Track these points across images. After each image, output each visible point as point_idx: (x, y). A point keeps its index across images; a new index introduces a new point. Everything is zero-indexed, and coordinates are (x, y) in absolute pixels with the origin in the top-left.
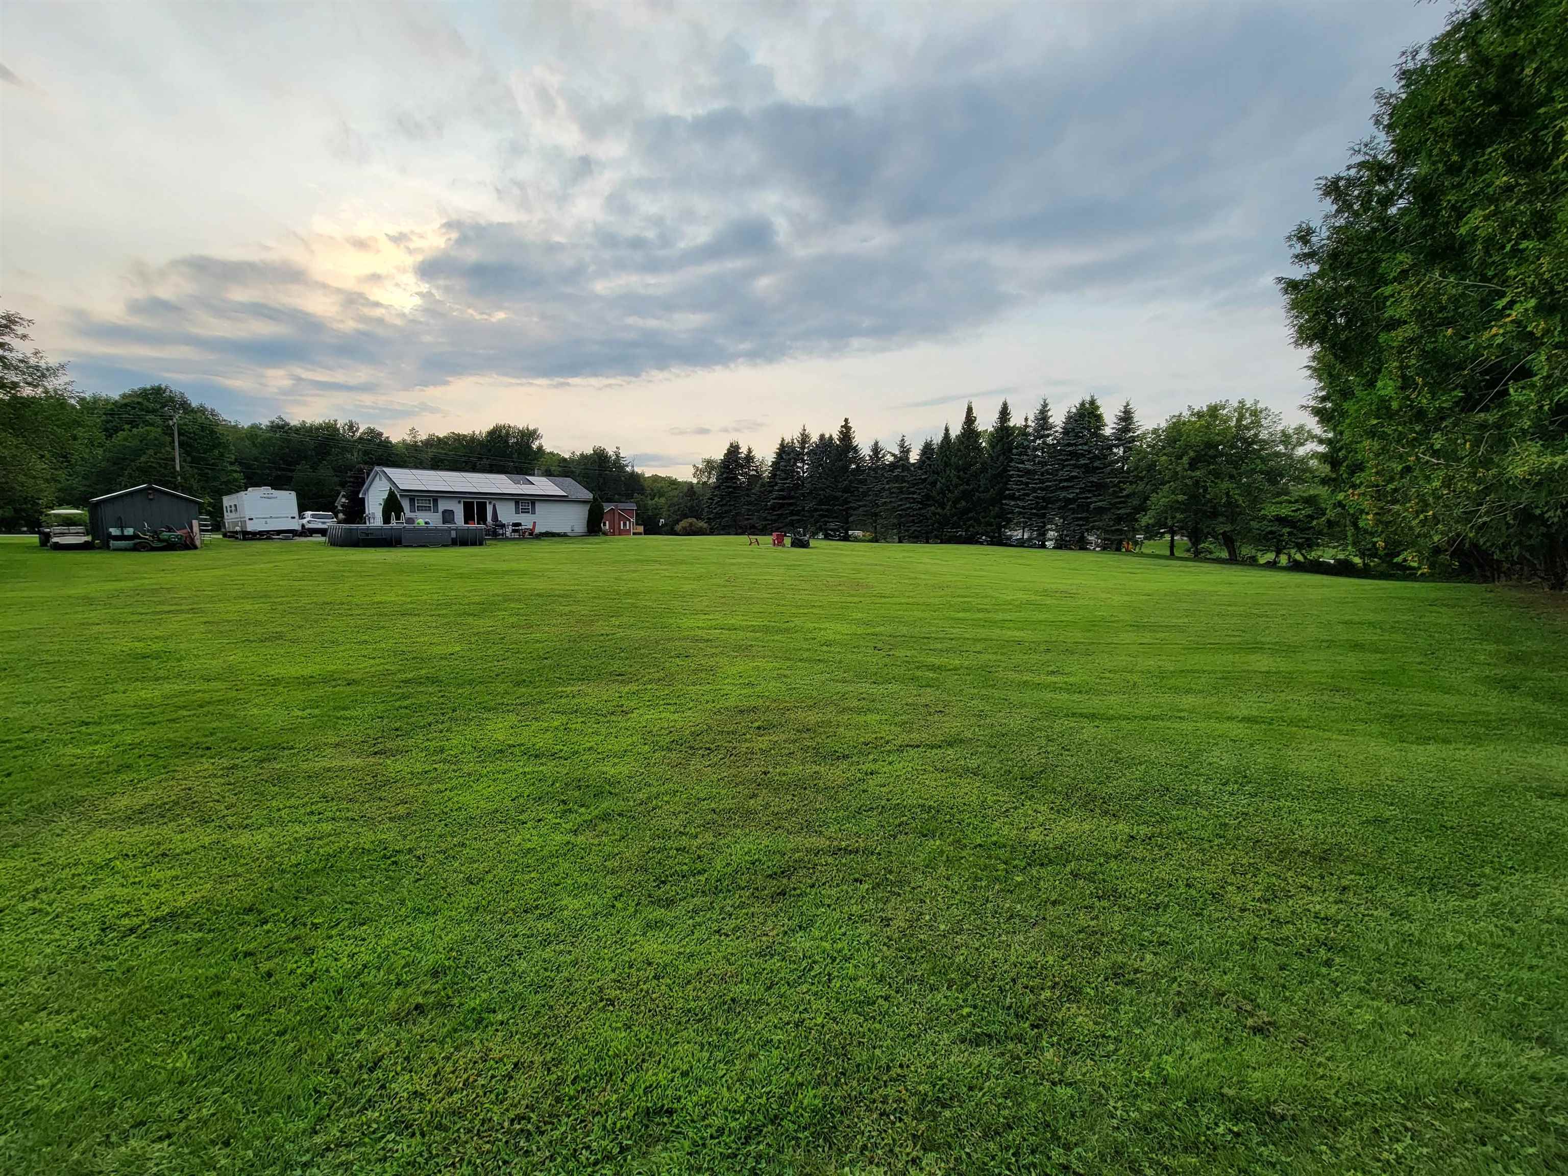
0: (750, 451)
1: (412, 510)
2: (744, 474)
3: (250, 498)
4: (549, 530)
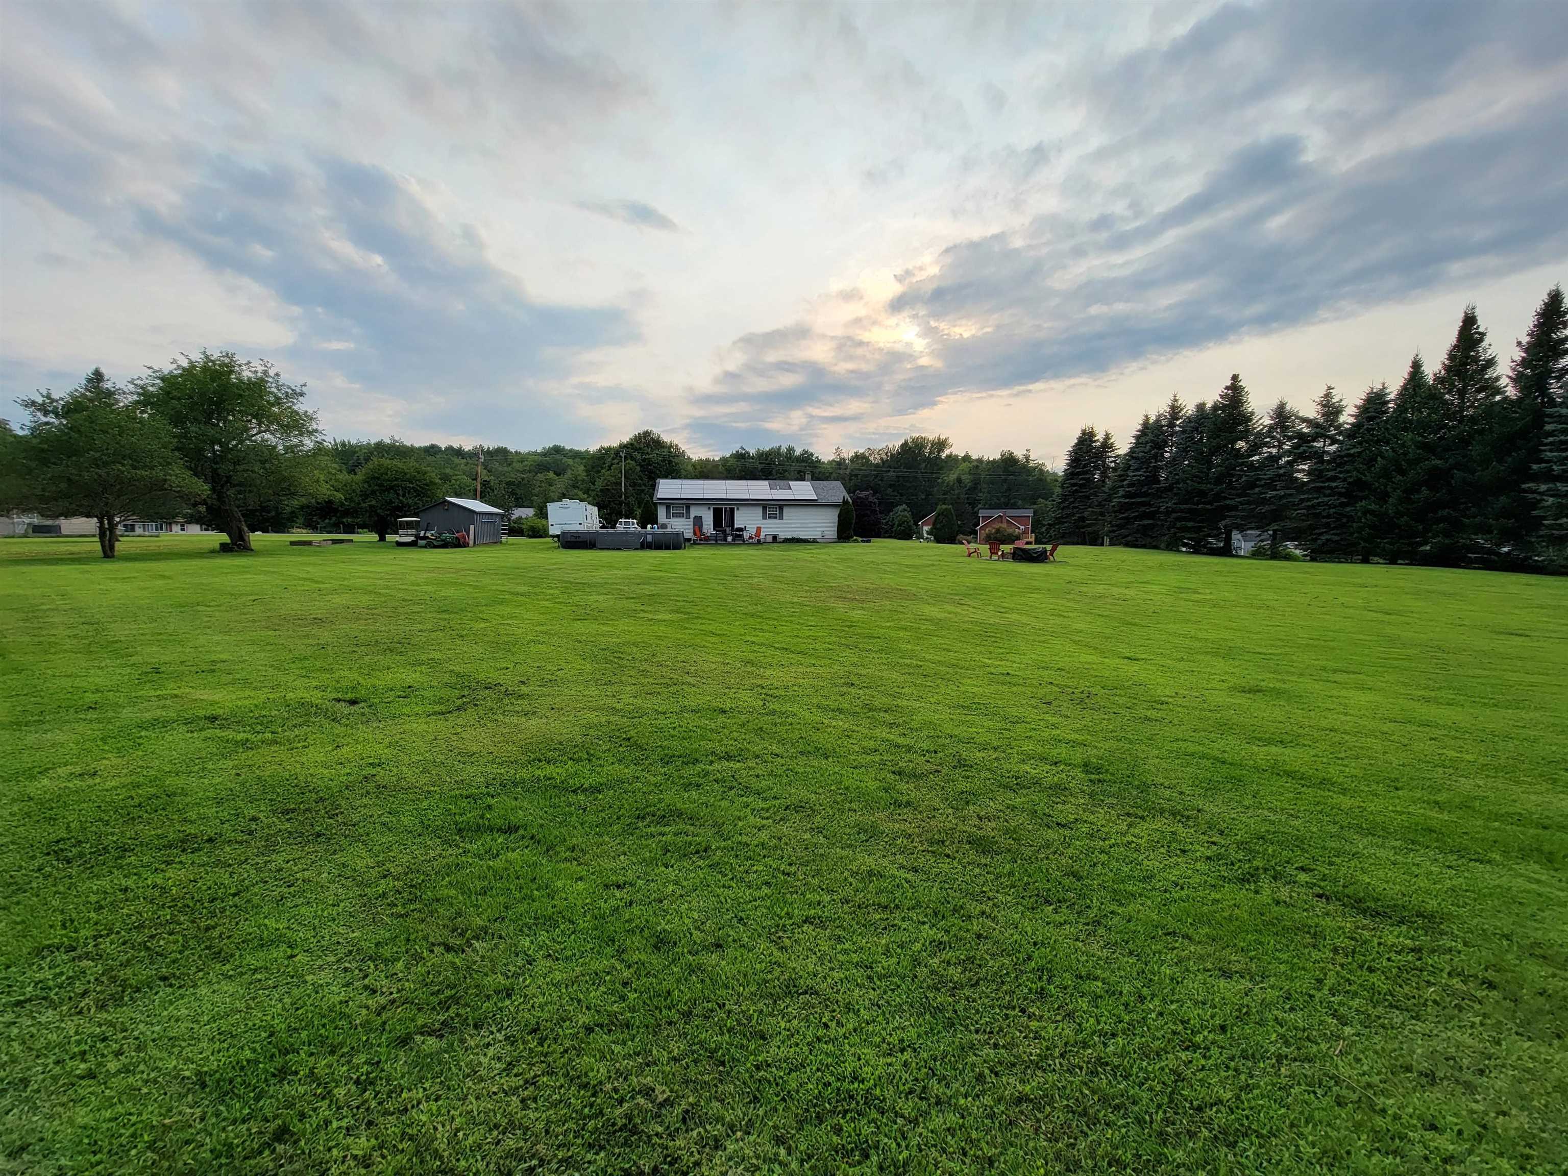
0: (1107, 437)
1: (668, 517)
2: (1096, 468)
3: (552, 508)
4: (795, 536)
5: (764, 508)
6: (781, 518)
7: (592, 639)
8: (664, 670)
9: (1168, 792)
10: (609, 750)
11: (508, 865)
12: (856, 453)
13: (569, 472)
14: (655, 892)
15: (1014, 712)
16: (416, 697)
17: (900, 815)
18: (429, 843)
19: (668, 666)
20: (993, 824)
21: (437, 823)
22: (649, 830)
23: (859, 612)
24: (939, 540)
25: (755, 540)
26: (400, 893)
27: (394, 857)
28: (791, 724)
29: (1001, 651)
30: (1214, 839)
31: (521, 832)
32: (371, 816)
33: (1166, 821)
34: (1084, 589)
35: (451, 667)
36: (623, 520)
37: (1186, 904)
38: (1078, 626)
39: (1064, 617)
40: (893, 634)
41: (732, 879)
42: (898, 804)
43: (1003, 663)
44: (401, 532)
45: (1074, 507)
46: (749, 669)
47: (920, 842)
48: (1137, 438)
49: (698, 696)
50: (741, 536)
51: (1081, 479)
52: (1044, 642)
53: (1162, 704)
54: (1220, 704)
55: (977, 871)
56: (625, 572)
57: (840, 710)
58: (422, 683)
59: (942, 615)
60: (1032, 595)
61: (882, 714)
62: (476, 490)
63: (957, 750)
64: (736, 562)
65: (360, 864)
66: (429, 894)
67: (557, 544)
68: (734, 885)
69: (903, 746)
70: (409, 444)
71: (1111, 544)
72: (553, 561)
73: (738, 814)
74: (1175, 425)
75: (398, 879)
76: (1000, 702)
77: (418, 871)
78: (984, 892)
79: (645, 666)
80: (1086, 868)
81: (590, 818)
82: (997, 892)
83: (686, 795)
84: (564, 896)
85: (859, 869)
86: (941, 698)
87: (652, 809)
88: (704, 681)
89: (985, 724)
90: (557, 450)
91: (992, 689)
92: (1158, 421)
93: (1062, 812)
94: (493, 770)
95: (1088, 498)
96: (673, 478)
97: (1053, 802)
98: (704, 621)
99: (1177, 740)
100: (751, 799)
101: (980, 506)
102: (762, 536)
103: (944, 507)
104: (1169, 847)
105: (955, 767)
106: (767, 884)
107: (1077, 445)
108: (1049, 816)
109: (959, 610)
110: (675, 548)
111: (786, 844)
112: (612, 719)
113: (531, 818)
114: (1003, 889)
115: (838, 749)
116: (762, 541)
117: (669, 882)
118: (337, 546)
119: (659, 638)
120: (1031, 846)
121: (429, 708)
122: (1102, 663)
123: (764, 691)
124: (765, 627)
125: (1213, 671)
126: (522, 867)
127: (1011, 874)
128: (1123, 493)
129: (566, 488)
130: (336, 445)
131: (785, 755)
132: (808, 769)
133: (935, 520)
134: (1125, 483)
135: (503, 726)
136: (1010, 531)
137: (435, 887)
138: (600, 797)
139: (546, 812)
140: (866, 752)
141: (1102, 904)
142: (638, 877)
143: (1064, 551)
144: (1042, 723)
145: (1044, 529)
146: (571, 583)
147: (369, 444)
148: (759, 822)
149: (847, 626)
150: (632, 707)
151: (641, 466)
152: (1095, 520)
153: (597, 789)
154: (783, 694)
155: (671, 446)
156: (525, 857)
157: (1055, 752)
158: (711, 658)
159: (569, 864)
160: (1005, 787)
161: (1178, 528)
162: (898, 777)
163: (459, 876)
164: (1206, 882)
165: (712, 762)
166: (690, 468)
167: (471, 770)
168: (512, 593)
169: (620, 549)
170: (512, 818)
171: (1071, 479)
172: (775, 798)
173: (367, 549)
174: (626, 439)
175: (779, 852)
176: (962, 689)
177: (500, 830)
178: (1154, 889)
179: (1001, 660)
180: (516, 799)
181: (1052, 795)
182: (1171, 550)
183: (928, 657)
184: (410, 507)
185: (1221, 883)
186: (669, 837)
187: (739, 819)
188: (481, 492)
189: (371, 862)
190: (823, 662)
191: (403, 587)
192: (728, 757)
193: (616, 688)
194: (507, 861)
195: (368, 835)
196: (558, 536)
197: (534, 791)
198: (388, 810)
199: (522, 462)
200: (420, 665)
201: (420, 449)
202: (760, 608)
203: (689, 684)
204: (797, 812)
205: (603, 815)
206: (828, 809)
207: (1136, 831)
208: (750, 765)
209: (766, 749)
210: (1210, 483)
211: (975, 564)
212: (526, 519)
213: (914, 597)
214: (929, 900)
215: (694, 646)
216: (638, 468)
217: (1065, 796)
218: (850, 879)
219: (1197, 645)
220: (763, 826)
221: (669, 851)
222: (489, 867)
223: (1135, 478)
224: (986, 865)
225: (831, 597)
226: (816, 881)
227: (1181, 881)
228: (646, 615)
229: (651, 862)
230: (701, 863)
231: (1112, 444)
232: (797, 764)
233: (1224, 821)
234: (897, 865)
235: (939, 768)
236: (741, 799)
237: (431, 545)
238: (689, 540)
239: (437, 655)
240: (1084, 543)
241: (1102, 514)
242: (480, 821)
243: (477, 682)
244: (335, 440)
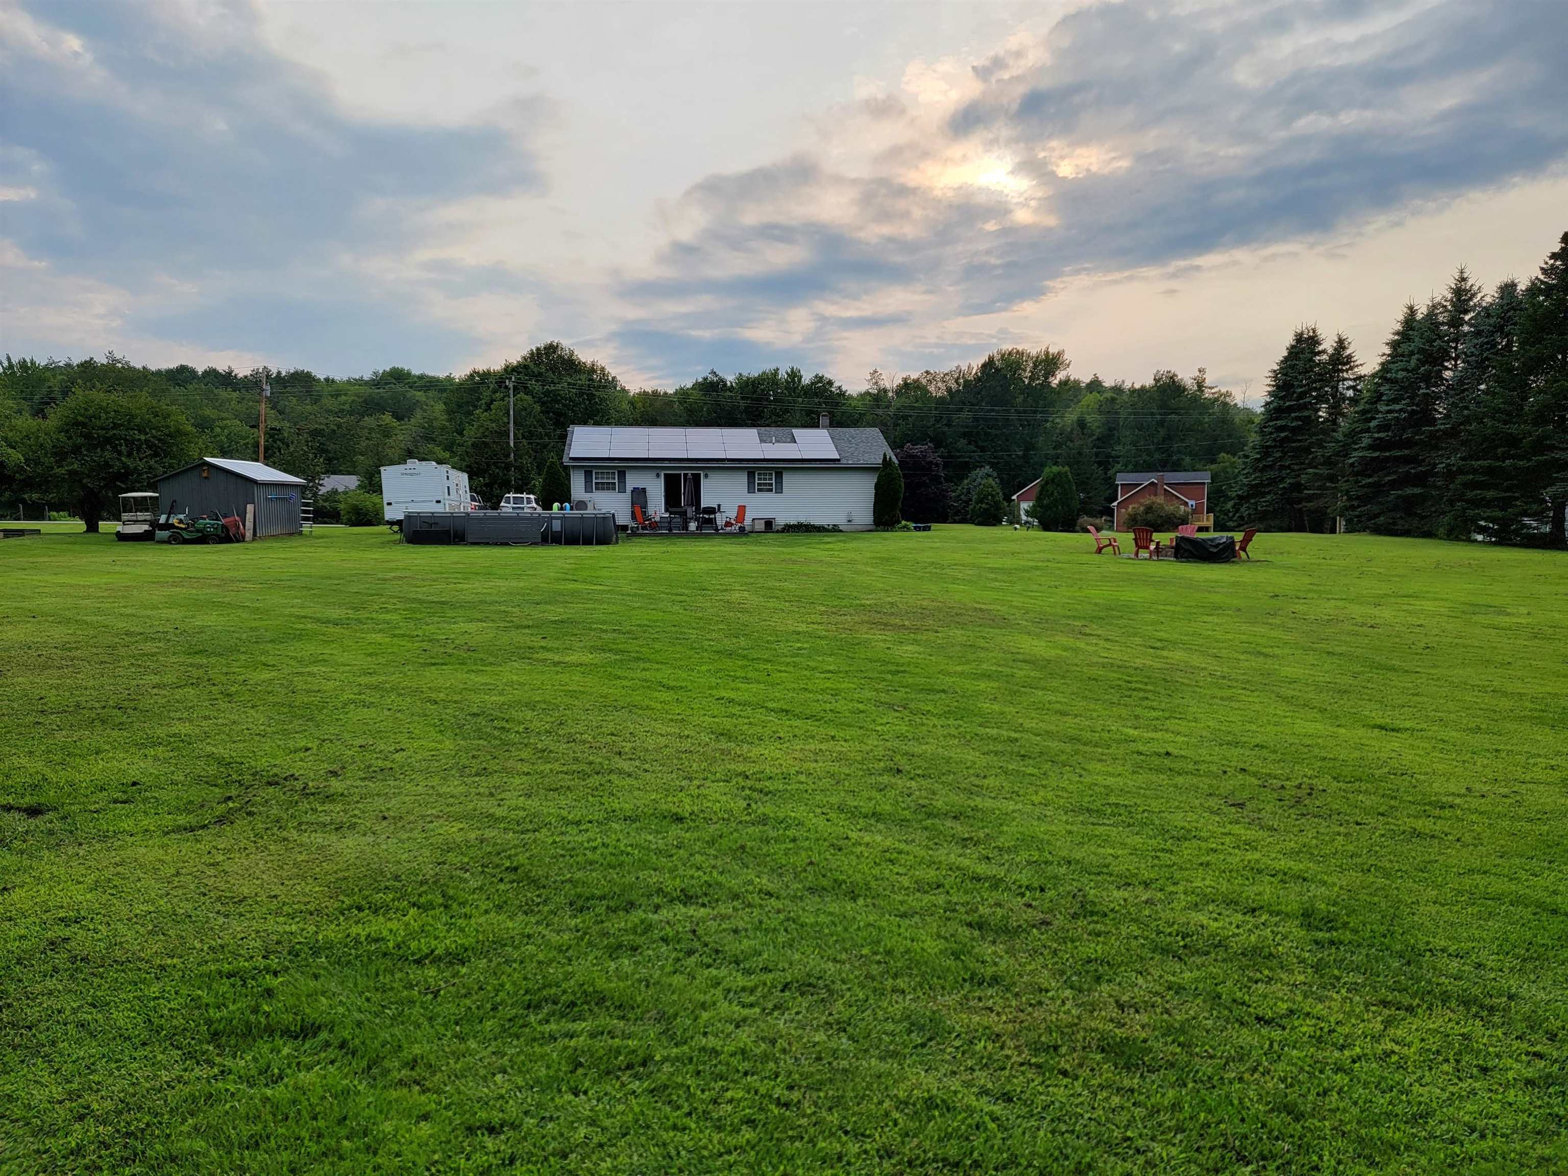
0: (1341, 344)
1: (588, 489)
2: (1321, 399)
3: (389, 475)
4: (803, 520)
5: (751, 474)
6: (780, 490)
7: (457, 698)
8: (578, 748)
9: (1455, 964)
10: (481, 889)
11: (298, 1095)
12: (905, 380)
13: (419, 414)
14: (554, 1138)
15: (1178, 819)
16: (145, 800)
17: (980, 999)
18: (160, 1057)
19: (584, 742)
20: (1144, 1018)
21: (175, 1022)
22: (547, 1028)
23: (910, 648)
24: (1047, 525)
25: (735, 528)
26: (107, 1147)
27: (99, 1083)
28: (794, 840)
29: (1154, 714)
30: (1538, 1048)
31: (324, 1035)
32: (59, 1012)
33: (1451, 1015)
34: (1298, 608)
35: (209, 749)
36: (511, 495)
37: (1490, 1165)
38: (1288, 671)
39: (1266, 655)
40: (968, 685)
41: (689, 1114)
42: (978, 981)
43: (1159, 735)
44: (125, 516)
45: (1282, 467)
46: (724, 744)
47: (1016, 1047)
48: (1394, 345)
49: (636, 793)
50: (711, 522)
51: (1297, 418)
52: (1230, 699)
53: (1442, 808)
54: (1548, 808)
55: (1116, 1100)
56: (514, 584)
57: (877, 816)
58: (157, 777)
59: (1052, 653)
60: (1210, 619)
61: (949, 823)
62: (257, 445)
63: (1079, 885)
64: (703, 565)
65: (39, 1095)
66: (158, 1147)
67: (398, 537)
68: (693, 1126)
69: (987, 879)
70: (139, 366)
71: (1350, 530)
72: (392, 565)
73: (702, 998)
74: (1462, 322)
75: (104, 1123)
76: (1154, 803)
77: (140, 1108)
78: (1129, 1139)
79: (547, 742)
80: (1310, 1098)
81: (448, 1009)
82: (1153, 1139)
83: (613, 966)
84: (395, 1148)
85: (910, 1096)
86: (1050, 795)
87: (553, 990)
88: (647, 766)
89: (1128, 841)
90: (398, 376)
91: (1141, 779)
92: (1431, 315)
93: (1265, 997)
94: (278, 926)
95: (1307, 450)
96: (597, 424)
97: (1250, 979)
98: (647, 665)
99: (1471, 871)
100: (724, 972)
101: (1118, 466)
102: (748, 521)
103: (1055, 469)
104: (1458, 1061)
105: (1075, 916)
106: (751, 1122)
107: (1286, 359)
108: (1243, 1003)
109: (1082, 645)
110: (601, 542)
111: (784, 1051)
112: (489, 834)
113: (341, 1010)
114: (1163, 1133)
115: (873, 884)
116: (748, 529)
117: (579, 1120)
118: (13, 541)
119: (572, 694)
120: (1211, 1057)
121: (168, 820)
122: (1334, 736)
123: (749, 783)
124: (750, 675)
125: (1534, 751)
126: (323, 1098)
127: (1176, 1107)
128: (1369, 441)
129: (415, 441)
130: (11, 366)
131: (783, 893)
132: (822, 918)
133: (1041, 493)
134: (1373, 424)
135: (297, 849)
136: (1170, 508)
137: (169, 1136)
138: (464, 970)
139: (368, 1000)
140: (921, 887)
141: (1339, 1162)
142: (526, 1113)
143: (1263, 541)
144: (1227, 840)
145: (1230, 505)
146: (421, 602)
147: (68, 365)
148: (738, 1011)
149: (890, 672)
150: (522, 814)
151: (543, 404)
152: (1319, 488)
153: (457, 958)
154: (781, 787)
155: (592, 370)
156: (330, 1081)
157: (1251, 891)
158: (659, 727)
159: (405, 1091)
160: (1165, 951)
161: (1467, 501)
162: (976, 933)
163: (213, 1115)
164: (1525, 1125)
165: (657, 908)
166: (625, 406)
167: (237, 926)
168: (318, 620)
169: (507, 544)
170: (308, 1011)
171: (1277, 419)
172: (766, 969)
173: (65, 547)
174: (515, 357)
175: (772, 1065)
176: (1088, 780)
177: (287, 1033)
178: (1432, 1136)
179: (1156, 730)
180: (316, 977)
181: (1248, 967)
182: (1457, 539)
183: (1028, 724)
184: (140, 475)
185: (1553, 1127)
186: (581, 1041)
187: (703, 1006)
188: (266, 449)
189: (57, 1092)
190: (849, 733)
191: (129, 611)
192: (687, 898)
193: (495, 780)
194: (296, 1088)
195: (53, 1043)
196: (399, 523)
197: (349, 962)
198: (90, 1000)
199: (338, 396)
200: (154, 745)
201: (159, 373)
202: (743, 642)
203: (620, 772)
204: (802, 994)
205: (468, 1002)
206: (857, 989)
207: (1399, 1032)
208: (723, 911)
209: (751, 882)
210: (1525, 422)
211: (1107, 564)
212: (345, 493)
213: (1003, 622)
214: (1033, 1153)
215: (631, 708)
216: (537, 408)
217: (1271, 969)
218: (896, 1115)
219: (1505, 704)
220: (745, 1020)
221: (581, 1065)
222: (266, 1100)
223: (1390, 416)
224: (1132, 1091)
225: (863, 622)
226: (834, 1118)
227: (1480, 1124)
228: (549, 655)
229: (551, 1085)
230: (635, 1085)
231: (1350, 357)
232: (804, 910)
233: (1557, 1017)
234: (974, 1090)
235: (1049, 917)
236: (706, 972)
237: (177, 539)
238: (624, 528)
239: (184, 729)
240: (1300, 529)
241: (1332, 478)
242: (253, 1018)
243: (253, 775)
244: (9, 359)
